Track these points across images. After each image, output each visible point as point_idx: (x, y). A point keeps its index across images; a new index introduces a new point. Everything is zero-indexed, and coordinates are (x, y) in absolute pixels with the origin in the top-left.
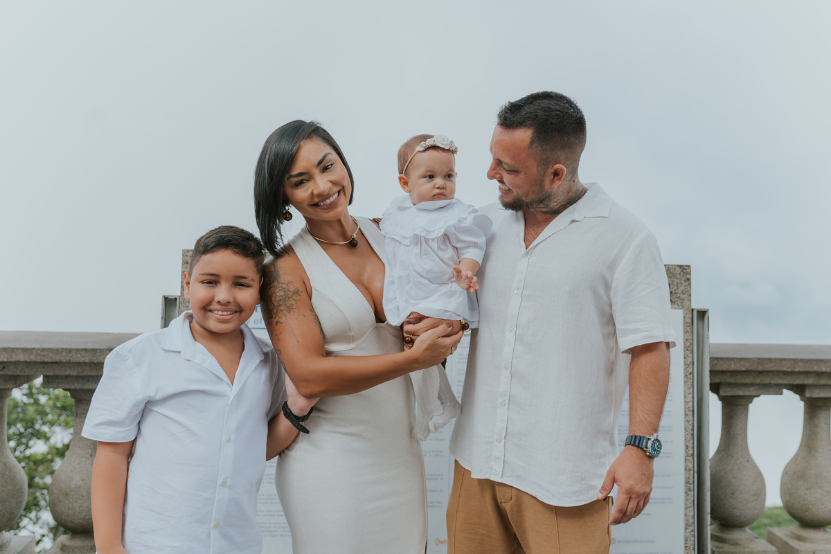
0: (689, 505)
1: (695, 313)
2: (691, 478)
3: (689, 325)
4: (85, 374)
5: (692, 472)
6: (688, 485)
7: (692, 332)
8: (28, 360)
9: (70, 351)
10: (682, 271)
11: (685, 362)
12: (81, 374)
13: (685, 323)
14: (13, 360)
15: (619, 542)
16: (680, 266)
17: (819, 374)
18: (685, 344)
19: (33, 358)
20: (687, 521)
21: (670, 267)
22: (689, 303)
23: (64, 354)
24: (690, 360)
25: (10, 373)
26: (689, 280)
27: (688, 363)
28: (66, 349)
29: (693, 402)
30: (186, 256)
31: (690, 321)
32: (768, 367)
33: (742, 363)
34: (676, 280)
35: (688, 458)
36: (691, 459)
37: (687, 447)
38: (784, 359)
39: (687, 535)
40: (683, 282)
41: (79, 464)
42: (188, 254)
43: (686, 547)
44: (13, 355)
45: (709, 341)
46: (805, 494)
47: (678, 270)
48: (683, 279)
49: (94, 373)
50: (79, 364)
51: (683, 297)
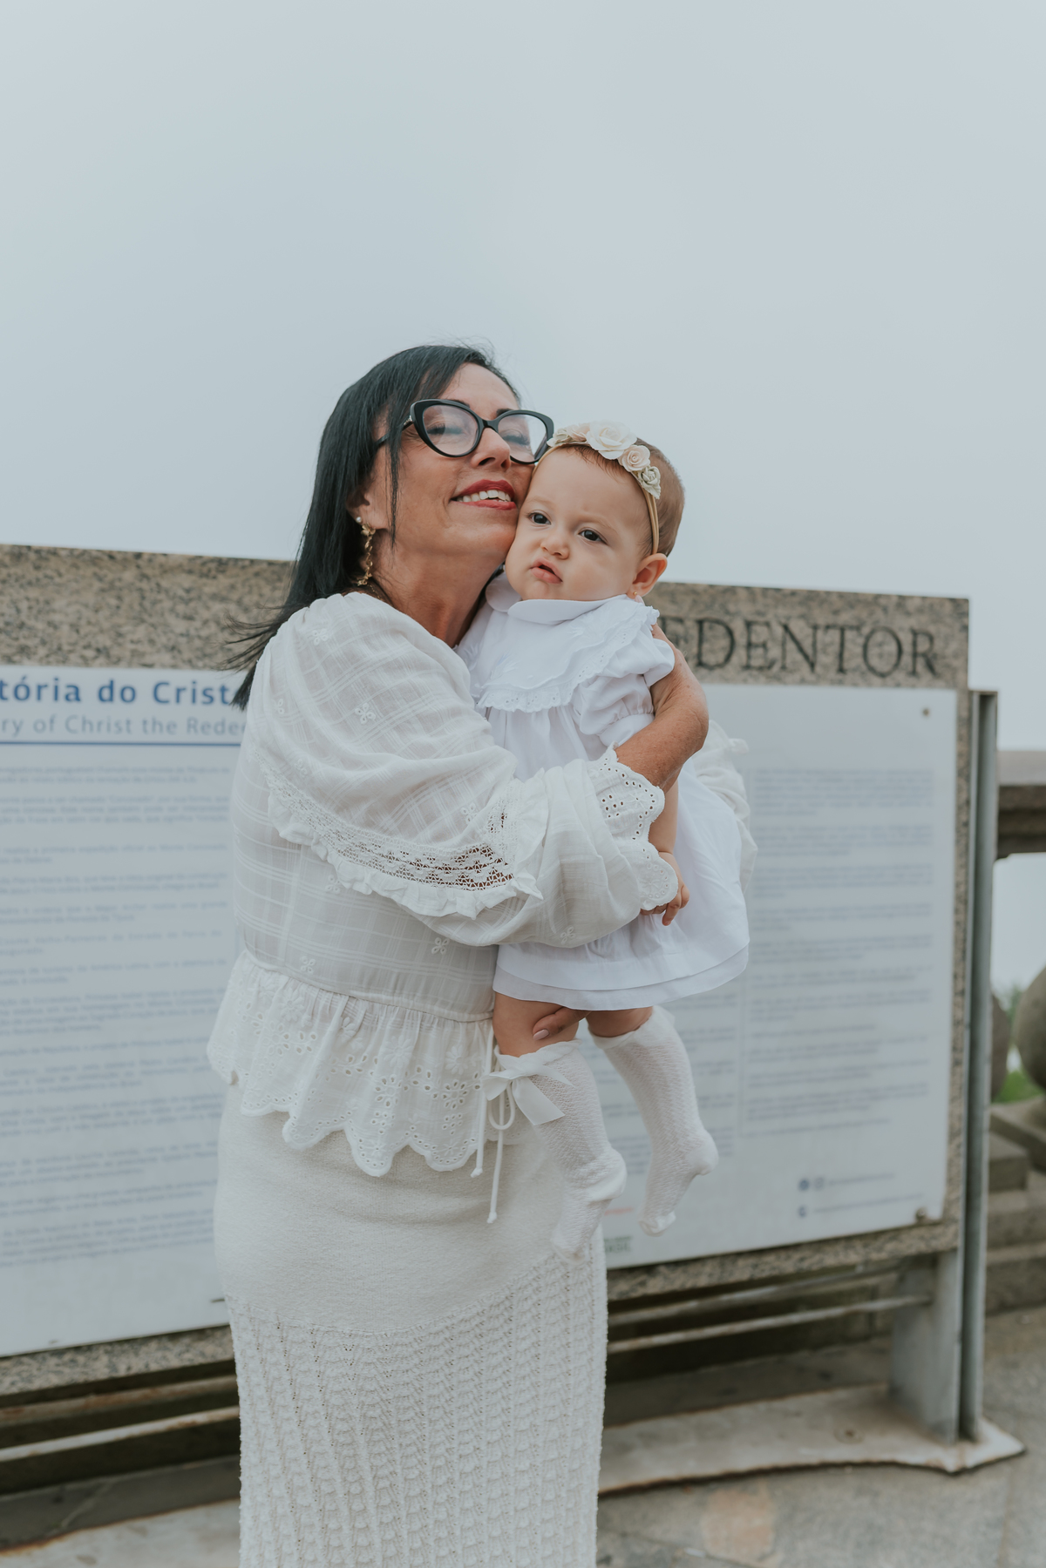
0: (956, 1094)
1: (976, 699)
2: (960, 1040)
3: (964, 722)
5: (961, 1028)
6: (957, 1054)
7: (971, 738)
10: (955, 610)
13: (960, 720)
15: (833, 1183)
16: (953, 601)
18: (959, 763)
20: (953, 1126)
21: (934, 600)
22: (965, 676)
24: (964, 796)
26: (965, 628)
27: (962, 802)
29: (967, 882)
31: (965, 714)
34: (943, 627)
37: (955, 977)
39: (952, 1155)
40: (956, 632)
47: (948, 607)
48: (957, 626)
51: (956, 663)
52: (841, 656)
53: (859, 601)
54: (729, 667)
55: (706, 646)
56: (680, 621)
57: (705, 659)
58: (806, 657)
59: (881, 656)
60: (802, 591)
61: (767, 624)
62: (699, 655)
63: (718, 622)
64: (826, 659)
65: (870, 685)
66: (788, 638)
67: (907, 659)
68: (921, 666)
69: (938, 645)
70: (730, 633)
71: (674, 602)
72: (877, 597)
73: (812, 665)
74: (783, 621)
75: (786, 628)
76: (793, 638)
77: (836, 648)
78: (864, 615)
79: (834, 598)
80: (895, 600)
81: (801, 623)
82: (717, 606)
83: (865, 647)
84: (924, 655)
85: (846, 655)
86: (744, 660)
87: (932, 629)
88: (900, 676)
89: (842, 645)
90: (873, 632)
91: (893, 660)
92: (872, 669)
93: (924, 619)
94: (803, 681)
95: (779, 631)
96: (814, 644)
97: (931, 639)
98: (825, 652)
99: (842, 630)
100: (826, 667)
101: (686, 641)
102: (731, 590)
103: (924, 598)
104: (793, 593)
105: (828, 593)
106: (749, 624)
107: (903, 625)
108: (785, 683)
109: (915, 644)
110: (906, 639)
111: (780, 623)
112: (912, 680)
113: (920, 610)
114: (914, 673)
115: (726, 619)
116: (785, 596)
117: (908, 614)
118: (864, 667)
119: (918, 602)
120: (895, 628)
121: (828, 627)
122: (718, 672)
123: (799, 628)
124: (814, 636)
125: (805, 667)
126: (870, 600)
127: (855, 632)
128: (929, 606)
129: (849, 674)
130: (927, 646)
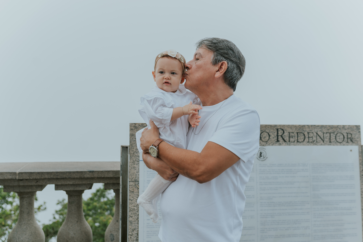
3: (361, 153)
4: (76, 183)
7: (362, 156)
8: (50, 177)
9: (70, 173)
10: (357, 128)
11: (360, 170)
12: (74, 183)
13: (359, 152)
14: (43, 178)
16: (356, 126)
18: (360, 161)
19: (52, 176)
22: (360, 142)
23: (67, 174)
24: (362, 169)
25: (40, 184)
26: (360, 132)
28: (68, 172)
30: (132, 126)
31: (361, 151)
34: (354, 132)
37: (362, 209)
40: (357, 133)
42: (132, 125)
44: (43, 175)
47: (355, 127)
48: (358, 131)
49: (81, 183)
50: (74, 179)
51: (358, 140)
52: (330, 139)
53: (334, 127)
54: (304, 142)
55: (299, 138)
56: (293, 133)
57: (299, 141)
58: (322, 139)
59: (339, 139)
60: (320, 125)
61: (313, 133)
62: (298, 140)
63: (301, 133)
64: (327, 140)
65: (337, 145)
66: (317, 135)
67: (346, 139)
68: (349, 140)
69: (353, 136)
70: (304, 135)
71: (291, 129)
72: (338, 126)
73: (323, 141)
74: (316, 132)
75: (317, 133)
76: (319, 135)
77: (329, 137)
78: (335, 130)
79: (328, 127)
80: (342, 126)
81: (320, 132)
82: (301, 129)
83: (336, 137)
84: (350, 138)
85: (331, 139)
86: (308, 141)
87: (351, 132)
88: (344, 143)
89: (330, 136)
90: (337, 134)
91: (343, 139)
92: (337, 142)
93: (349, 130)
94: (321, 145)
95: (315, 134)
96: (324, 137)
97: (351, 135)
98: (326, 138)
99: (330, 133)
100: (326, 141)
101: (294, 137)
102: (304, 126)
103: (349, 126)
104: (318, 126)
105: (326, 126)
106: (308, 133)
107: (344, 132)
108: (317, 145)
109: (347, 136)
110: (345, 135)
111: (315, 132)
112: (347, 144)
113: (348, 129)
114: (348, 142)
115: (303, 132)
116: (316, 127)
117: (346, 129)
118: (336, 141)
119: (348, 127)
120: (342, 133)
121: (327, 133)
122: (302, 143)
123: (319, 133)
124: (324, 135)
125: (322, 142)
126: (336, 127)
127: (333, 134)
128: (350, 127)
129: (332, 143)
130: (350, 136)
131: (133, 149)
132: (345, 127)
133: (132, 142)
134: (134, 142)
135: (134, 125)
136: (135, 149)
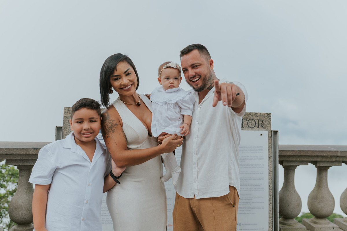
0: (271, 209)
1: (273, 132)
2: (271, 199)
3: (270, 137)
5: (272, 196)
6: (270, 201)
7: (272, 140)
9: (17, 149)
10: (267, 115)
11: (269, 152)
12: (22, 159)
13: (269, 136)
15: (243, 224)
16: (267, 113)
17: (323, 157)
18: (269, 145)
19: (1, 152)
20: (270, 216)
21: (263, 114)
22: (270, 128)
23: (15, 150)
24: (271, 151)
26: (270, 119)
27: (270, 152)
28: (15, 149)
29: (272, 168)
31: (271, 135)
32: (302, 154)
33: (292, 152)
34: (265, 119)
35: (270, 191)
36: (271, 191)
37: (270, 186)
38: (309, 151)
39: (270, 221)
40: (268, 120)
41: (21, 196)
42: (66, 109)
43: (269, 226)
45: (278, 144)
46: (317, 205)
48: (268, 118)
49: (27, 159)
50: (21, 155)
51: (268, 126)
59: (251, 124)
65: (249, 130)
67: (257, 125)
69: (264, 122)
72: (251, 113)
78: (247, 117)
80: (254, 114)
83: (248, 122)
84: (261, 124)
85: (244, 124)
87: (262, 119)
88: (255, 128)
90: (249, 120)
91: (254, 125)
93: (260, 117)
103: (261, 113)
107: (256, 119)
109: (259, 122)
110: (257, 121)
112: (258, 129)
113: (260, 116)
114: (259, 127)
117: (257, 116)
118: (248, 126)
119: (259, 114)
120: (254, 119)
126: (249, 114)
127: (246, 120)
128: (262, 115)
129: (244, 128)
130: (262, 122)
131: (66, 130)
132: (257, 114)
133: (65, 123)
134: (67, 123)
135: (68, 109)
136: (68, 129)
